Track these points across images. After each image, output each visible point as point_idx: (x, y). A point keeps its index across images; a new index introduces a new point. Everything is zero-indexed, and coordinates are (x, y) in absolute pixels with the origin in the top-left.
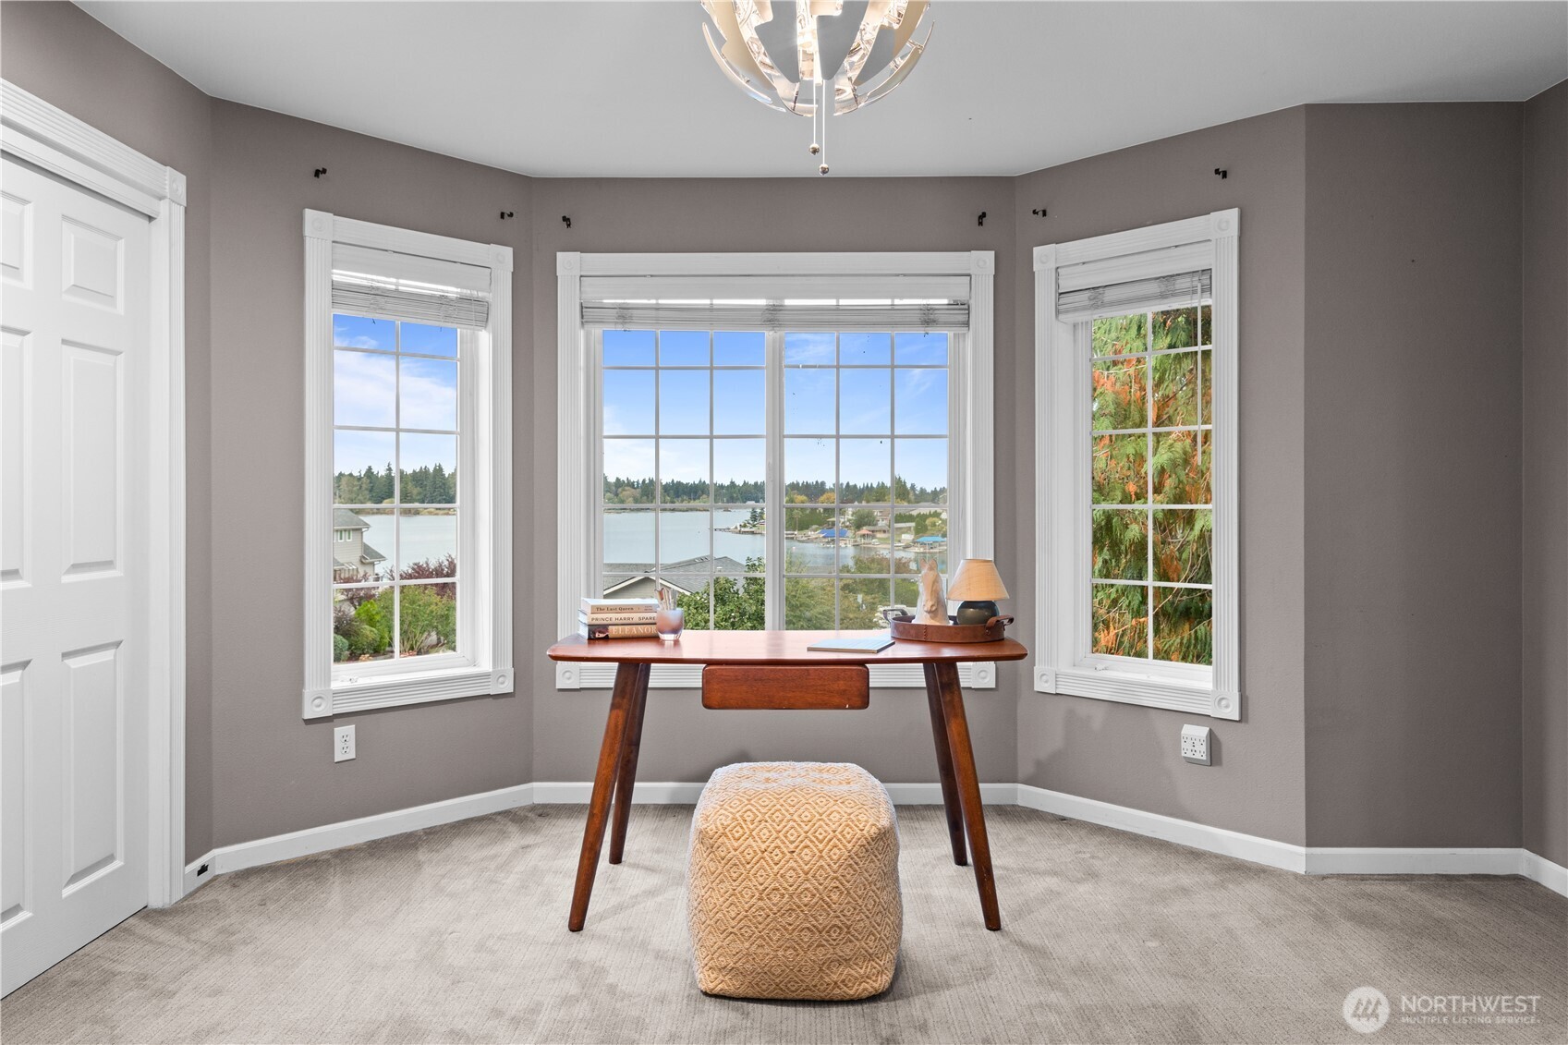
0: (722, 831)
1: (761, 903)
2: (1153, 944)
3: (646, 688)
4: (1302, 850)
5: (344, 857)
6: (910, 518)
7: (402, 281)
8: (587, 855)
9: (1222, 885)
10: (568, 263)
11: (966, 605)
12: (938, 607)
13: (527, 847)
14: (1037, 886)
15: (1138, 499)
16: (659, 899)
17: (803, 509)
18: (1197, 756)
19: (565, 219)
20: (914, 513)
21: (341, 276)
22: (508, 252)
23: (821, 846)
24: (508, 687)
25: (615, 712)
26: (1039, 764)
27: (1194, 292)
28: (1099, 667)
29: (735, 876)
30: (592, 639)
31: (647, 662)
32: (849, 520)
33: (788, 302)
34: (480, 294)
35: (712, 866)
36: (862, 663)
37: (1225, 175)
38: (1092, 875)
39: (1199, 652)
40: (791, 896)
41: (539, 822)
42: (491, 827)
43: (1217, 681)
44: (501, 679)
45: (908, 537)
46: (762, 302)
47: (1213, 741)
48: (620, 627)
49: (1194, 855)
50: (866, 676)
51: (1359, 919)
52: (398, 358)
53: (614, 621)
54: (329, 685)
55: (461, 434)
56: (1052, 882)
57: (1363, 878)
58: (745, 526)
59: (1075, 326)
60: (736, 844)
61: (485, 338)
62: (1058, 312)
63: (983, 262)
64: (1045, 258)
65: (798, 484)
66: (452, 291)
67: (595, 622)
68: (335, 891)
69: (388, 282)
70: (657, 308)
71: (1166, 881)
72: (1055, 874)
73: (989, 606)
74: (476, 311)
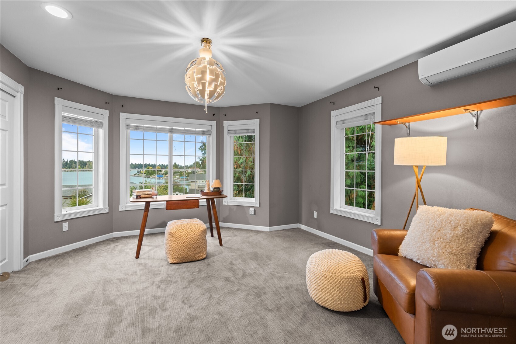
0: (175, 232)
1: (183, 244)
2: (248, 244)
3: (149, 209)
4: (269, 227)
5: (68, 253)
6: (178, 172)
7: (79, 116)
8: (140, 242)
9: (257, 234)
10: (122, 115)
11: (215, 188)
12: (209, 189)
13: (117, 245)
14: (227, 239)
15: (237, 168)
16: (153, 250)
17: (151, 171)
18: (252, 214)
19: (122, 105)
20: (179, 171)
21: (65, 114)
22: (107, 112)
23: (195, 233)
24: (107, 211)
25: (145, 212)
26: (224, 218)
27: (252, 132)
28: (235, 199)
29: (178, 240)
30: (137, 198)
31: (150, 202)
32: (163, 173)
33: (173, 128)
34: (101, 121)
35: (173, 239)
36: (198, 199)
37: (257, 113)
38: (236, 236)
39: (252, 195)
40: (189, 242)
41: (117, 240)
42: (105, 243)
43: (255, 200)
44: (105, 210)
45: (178, 177)
46: (168, 127)
47: (255, 211)
48: (143, 195)
49: (252, 231)
50: (199, 202)
51: (278, 236)
52: (78, 134)
53: (142, 194)
54: (62, 213)
55: (94, 153)
56: (229, 238)
57: (277, 231)
58: (136, 174)
59: (231, 137)
60: (178, 234)
61: (101, 131)
62: (228, 134)
63: (214, 123)
64: (226, 124)
65: (150, 164)
66: (92, 119)
67: (138, 194)
68: (70, 260)
69: (75, 116)
70: (143, 127)
71: (248, 235)
72: (230, 236)
73: (219, 188)
74: (99, 124)
